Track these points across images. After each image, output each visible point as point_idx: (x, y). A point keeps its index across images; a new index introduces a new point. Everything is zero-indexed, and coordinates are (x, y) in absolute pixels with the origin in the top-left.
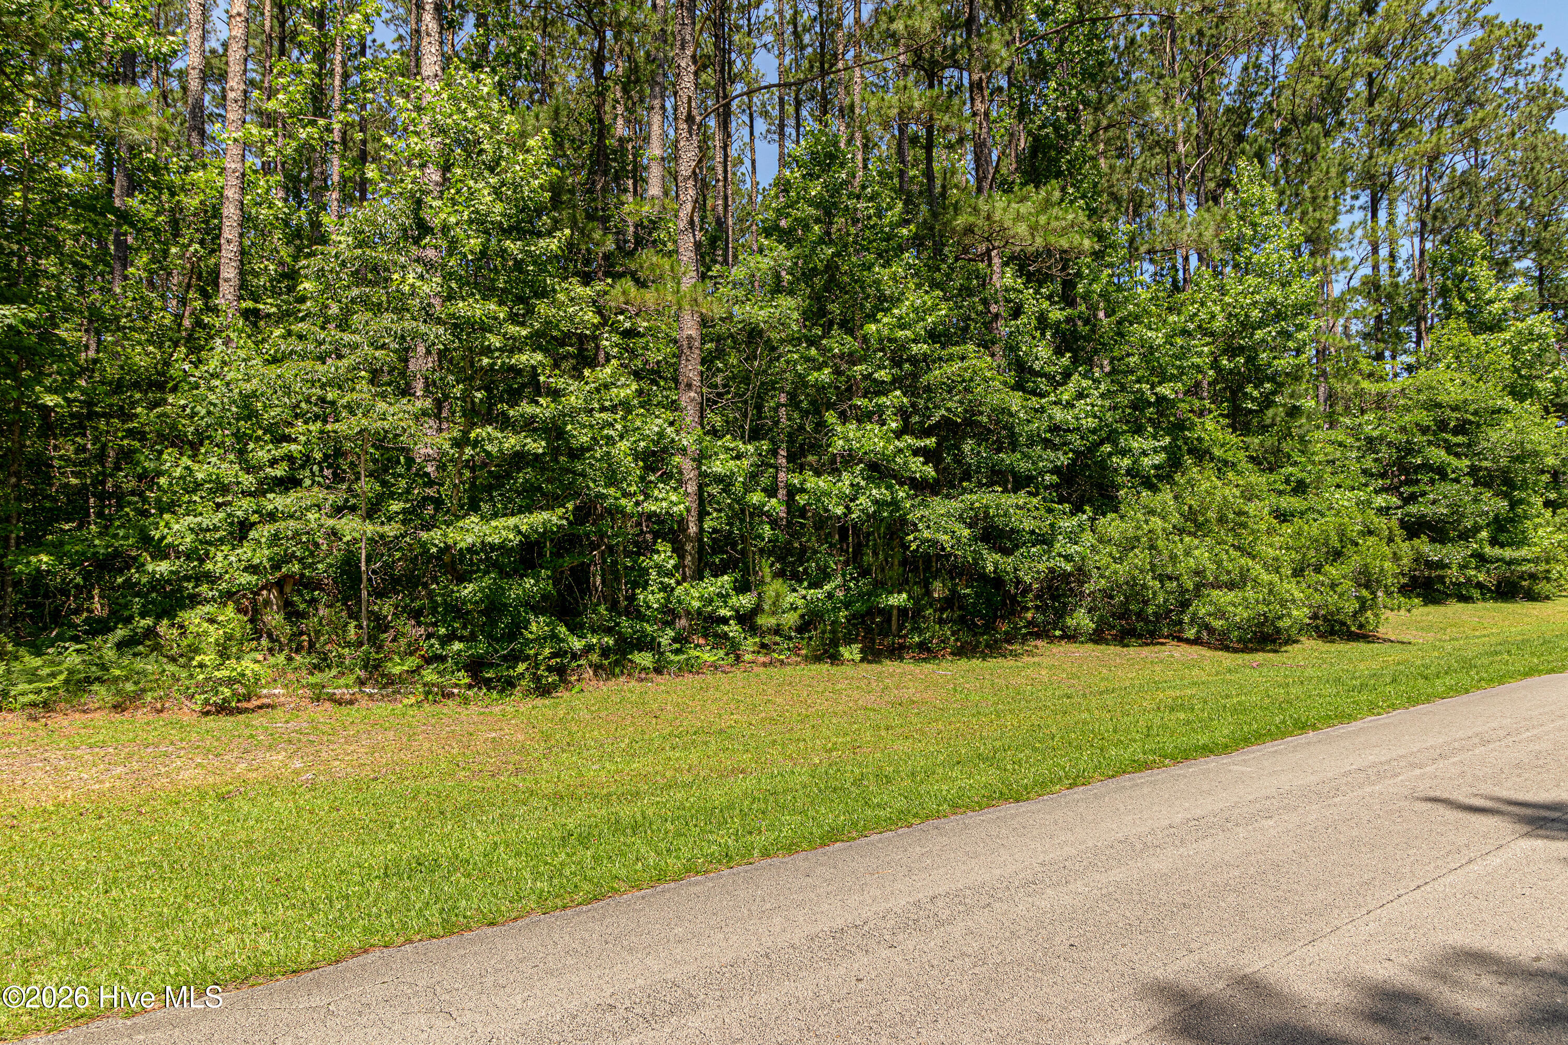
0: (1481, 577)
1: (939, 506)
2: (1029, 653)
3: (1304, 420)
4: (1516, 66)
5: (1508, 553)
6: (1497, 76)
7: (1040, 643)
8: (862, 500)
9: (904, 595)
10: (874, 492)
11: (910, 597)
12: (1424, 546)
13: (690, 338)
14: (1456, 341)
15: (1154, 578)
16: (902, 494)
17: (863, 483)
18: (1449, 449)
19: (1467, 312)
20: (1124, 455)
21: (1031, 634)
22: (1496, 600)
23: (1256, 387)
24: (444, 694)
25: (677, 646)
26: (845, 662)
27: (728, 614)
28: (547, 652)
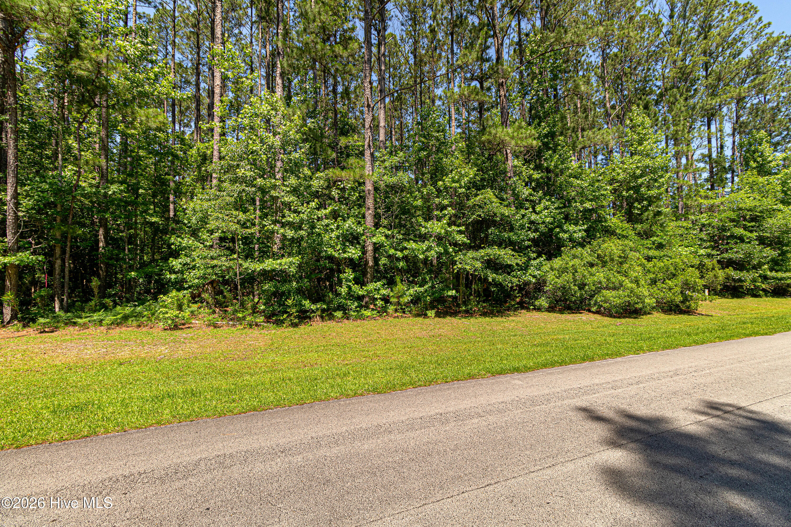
0: (764, 286)
2: (518, 315)
3: (663, 217)
4: (786, 55)
5: (780, 275)
6: (775, 60)
7: (523, 311)
8: (432, 252)
9: (453, 291)
12: (731, 272)
13: (369, 190)
14: (751, 180)
15: (575, 285)
16: (451, 250)
18: (745, 228)
19: (757, 167)
20: (565, 233)
21: (519, 307)
22: (773, 296)
23: (639, 204)
24: (257, 325)
25: (358, 309)
26: (428, 317)
27: (379, 297)
28: (294, 310)
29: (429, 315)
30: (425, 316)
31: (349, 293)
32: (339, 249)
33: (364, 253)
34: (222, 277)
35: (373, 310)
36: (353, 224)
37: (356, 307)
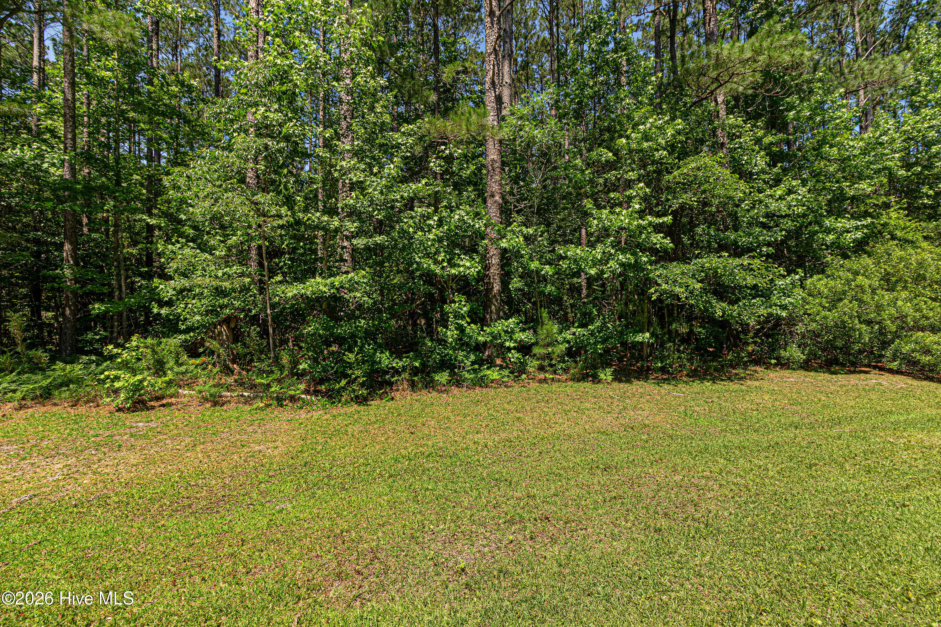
1: (676, 268)
2: (751, 377)
7: (758, 368)
8: (611, 263)
9: (648, 335)
10: (621, 257)
11: (652, 335)
13: (493, 160)
15: (860, 323)
16: (645, 259)
17: (613, 251)
20: (829, 233)
21: (750, 362)
23: (931, 188)
24: (293, 399)
25: (476, 366)
26: (600, 381)
27: (512, 345)
28: (358, 373)
29: (602, 376)
30: (596, 379)
31: (461, 339)
32: (443, 260)
33: (487, 268)
34: (243, 310)
35: (502, 368)
36: (468, 214)
37: (473, 363)
